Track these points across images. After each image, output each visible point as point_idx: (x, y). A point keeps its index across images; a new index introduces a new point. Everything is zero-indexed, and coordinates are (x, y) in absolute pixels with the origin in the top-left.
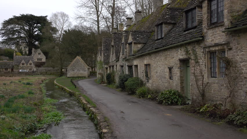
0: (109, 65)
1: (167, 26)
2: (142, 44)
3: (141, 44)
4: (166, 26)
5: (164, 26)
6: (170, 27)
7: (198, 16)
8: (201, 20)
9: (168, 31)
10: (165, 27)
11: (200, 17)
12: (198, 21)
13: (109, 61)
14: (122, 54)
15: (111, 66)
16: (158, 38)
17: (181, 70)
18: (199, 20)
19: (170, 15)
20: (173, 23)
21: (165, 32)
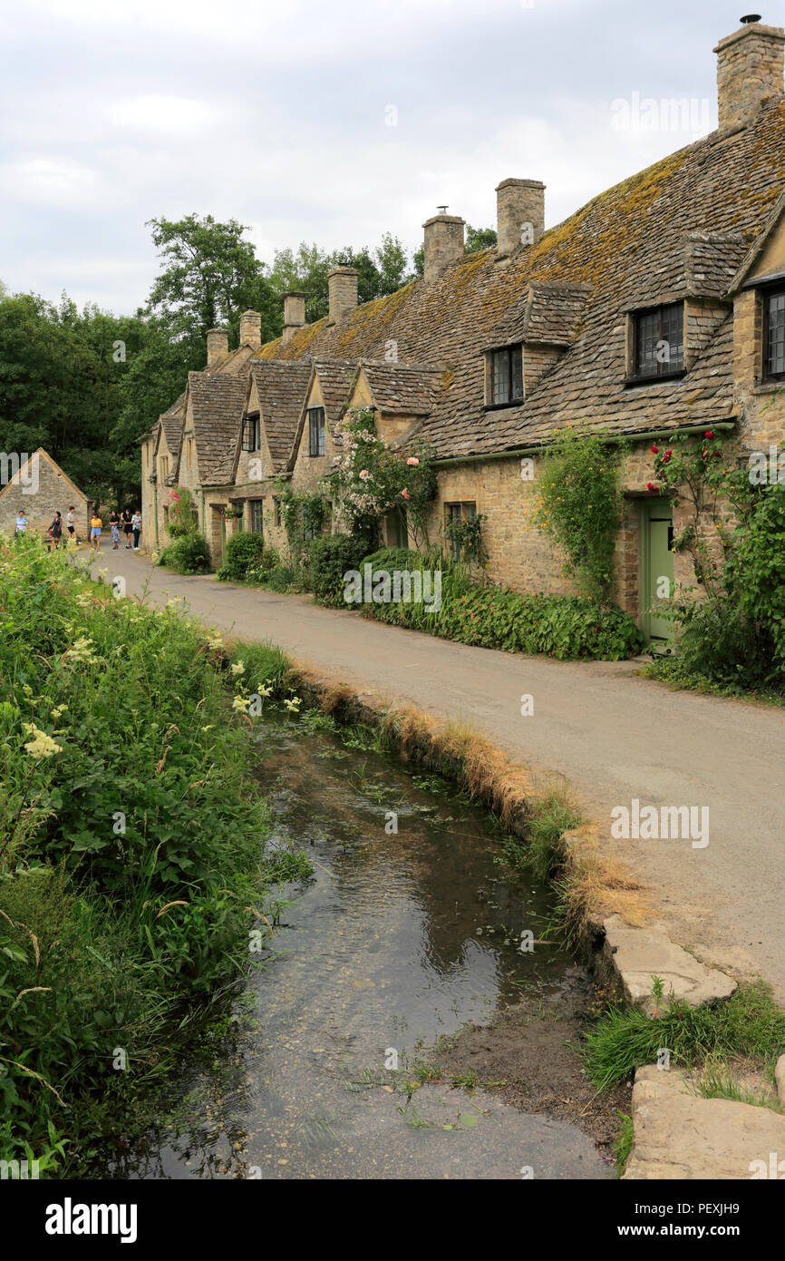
0: (234, 497)
1: (538, 356)
2: (414, 419)
3: (408, 420)
4: (534, 356)
5: (528, 355)
6: (547, 360)
7: (690, 336)
8: (698, 349)
9: (539, 377)
10: (530, 361)
11: (695, 337)
12: (690, 353)
13: (234, 478)
14: (307, 453)
15: (243, 500)
16: (497, 403)
17: (629, 532)
18: (694, 349)
19: (545, 313)
20: (557, 345)
21: (531, 379)
